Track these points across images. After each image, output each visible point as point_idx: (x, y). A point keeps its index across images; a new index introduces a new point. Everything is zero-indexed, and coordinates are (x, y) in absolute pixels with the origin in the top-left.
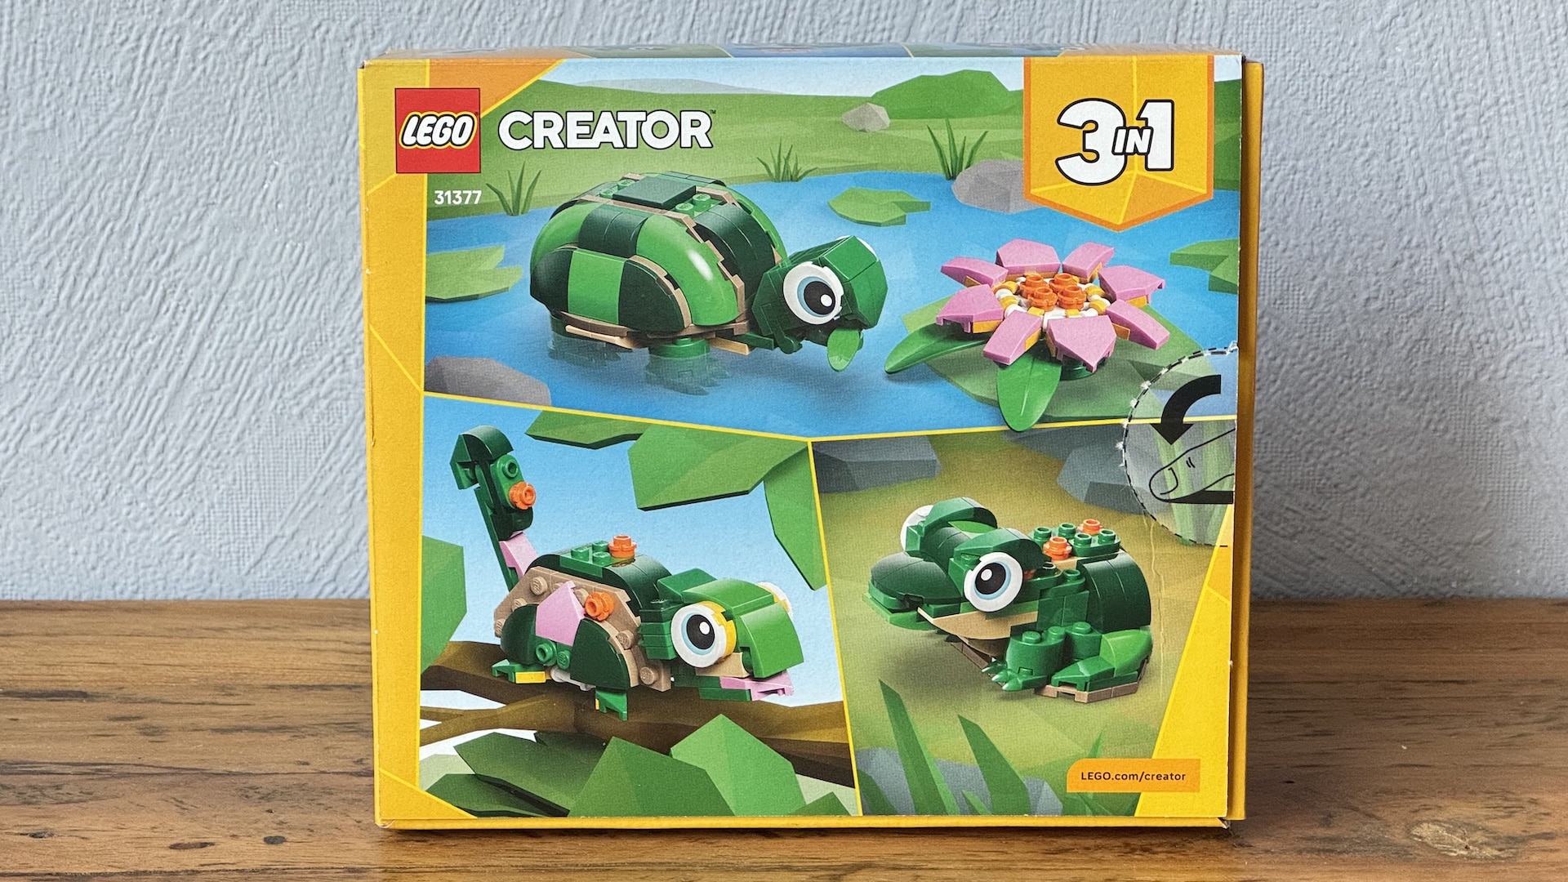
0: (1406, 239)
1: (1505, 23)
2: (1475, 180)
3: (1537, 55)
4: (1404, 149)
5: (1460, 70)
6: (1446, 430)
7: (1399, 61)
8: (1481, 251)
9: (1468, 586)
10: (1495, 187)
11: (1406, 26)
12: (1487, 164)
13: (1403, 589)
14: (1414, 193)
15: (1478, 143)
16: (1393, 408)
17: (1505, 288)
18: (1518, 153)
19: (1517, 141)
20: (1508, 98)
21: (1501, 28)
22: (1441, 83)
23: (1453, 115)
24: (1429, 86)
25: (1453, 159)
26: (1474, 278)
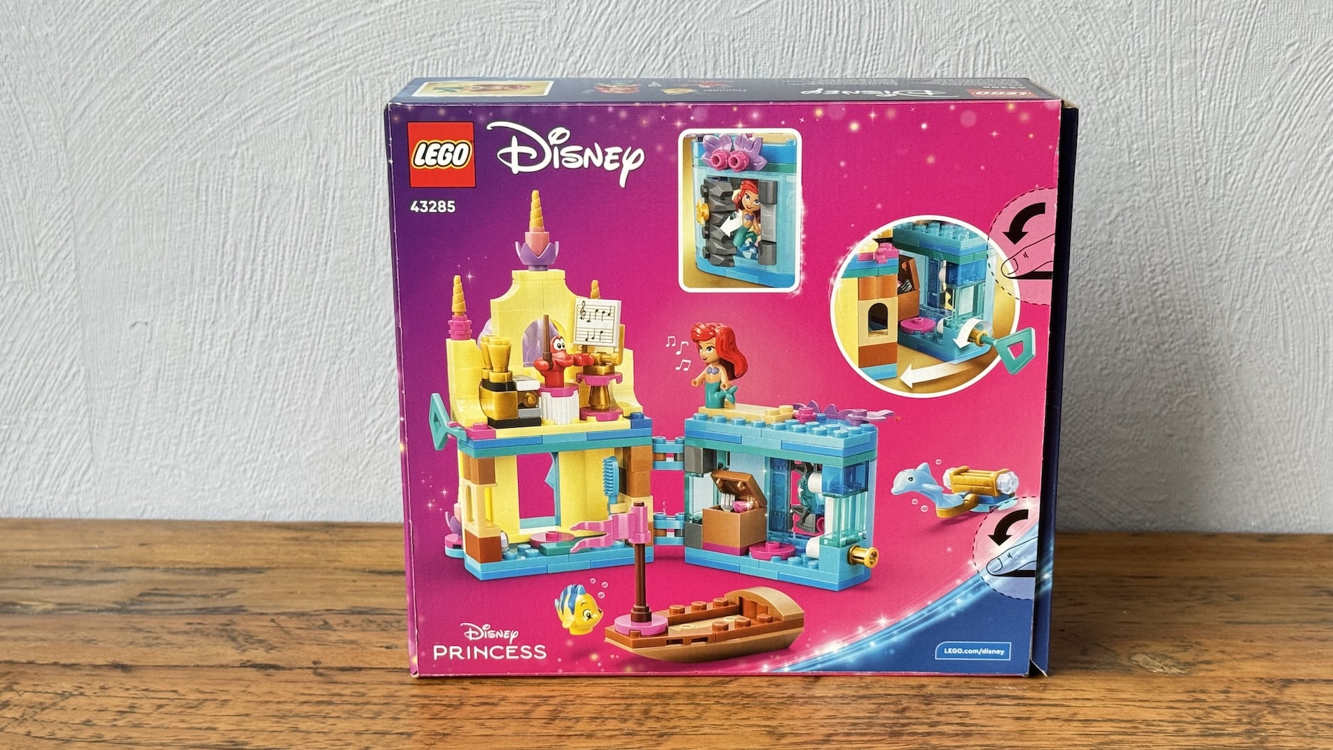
0: (1122, 336)
1: (1178, 219)
2: (1160, 305)
3: (1196, 237)
4: (1122, 288)
5: (1152, 245)
6: (1143, 441)
7: (1119, 240)
8: (1163, 343)
9: (1155, 525)
10: (1172, 309)
11: (1123, 221)
12: (1167, 297)
13: (1119, 526)
14: (1127, 312)
15: (1162, 285)
16: (1115, 428)
17: (1177, 363)
18: (1184, 291)
19: (1183, 284)
20: (1178, 261)
21: (1175, 223)
22: (1142, 252)
23: (1149, 270)
24: (1136, 254)
25: (1149, 293)
26: (1160, 358)
